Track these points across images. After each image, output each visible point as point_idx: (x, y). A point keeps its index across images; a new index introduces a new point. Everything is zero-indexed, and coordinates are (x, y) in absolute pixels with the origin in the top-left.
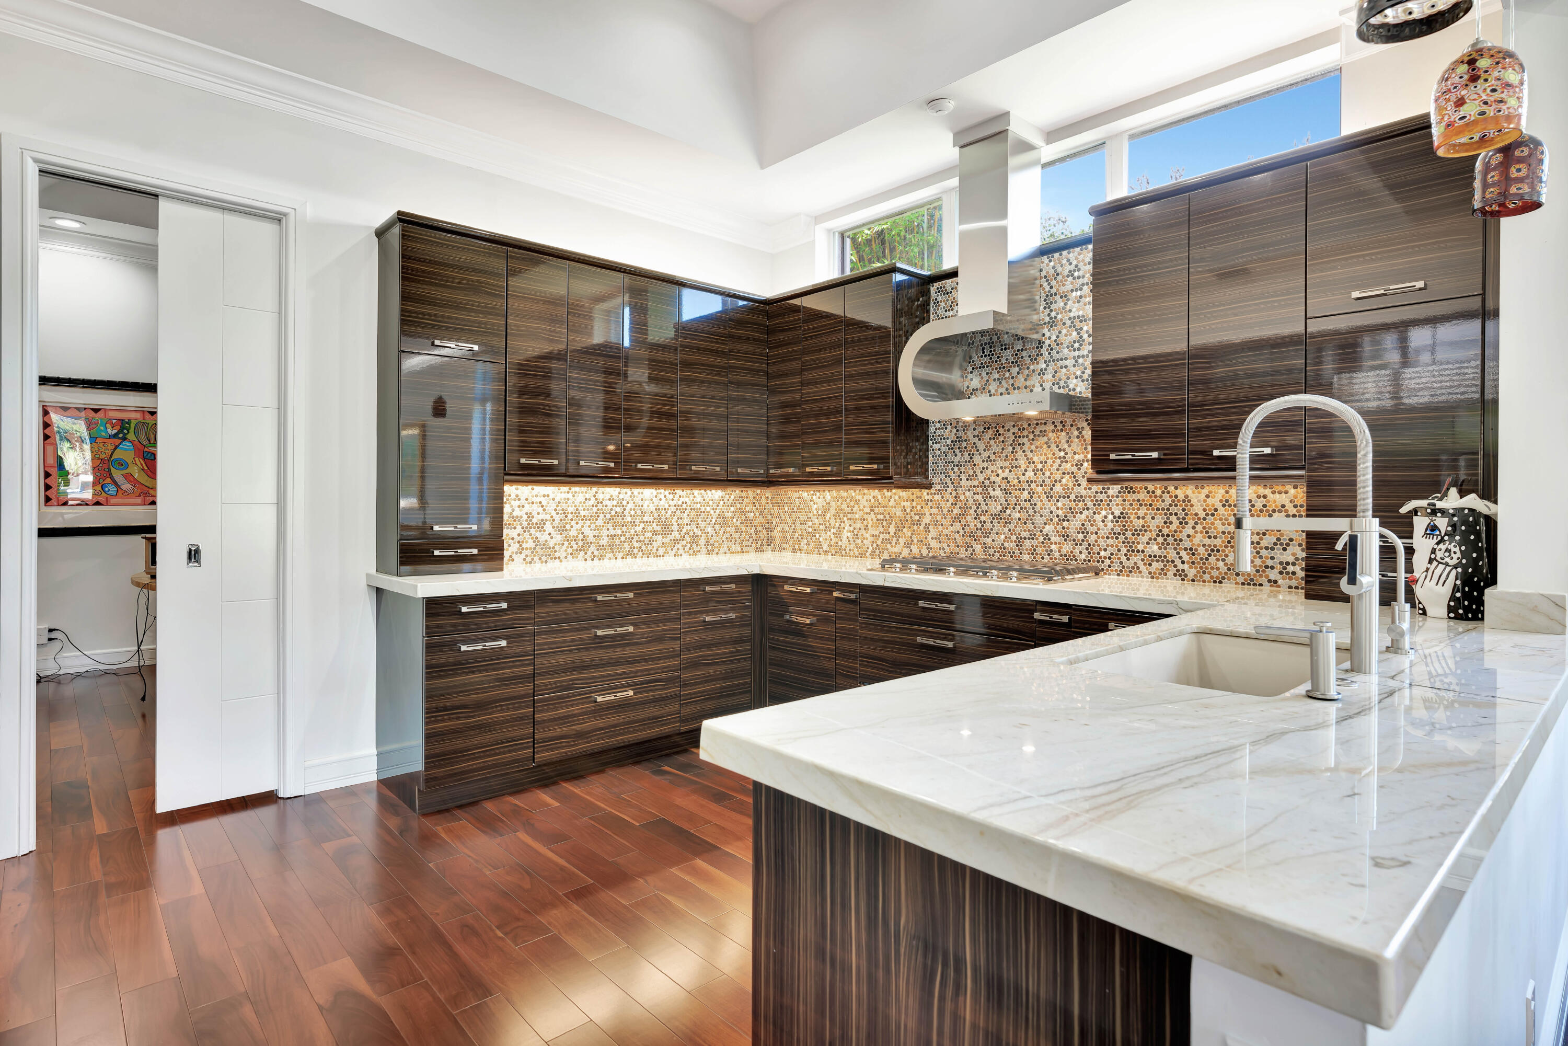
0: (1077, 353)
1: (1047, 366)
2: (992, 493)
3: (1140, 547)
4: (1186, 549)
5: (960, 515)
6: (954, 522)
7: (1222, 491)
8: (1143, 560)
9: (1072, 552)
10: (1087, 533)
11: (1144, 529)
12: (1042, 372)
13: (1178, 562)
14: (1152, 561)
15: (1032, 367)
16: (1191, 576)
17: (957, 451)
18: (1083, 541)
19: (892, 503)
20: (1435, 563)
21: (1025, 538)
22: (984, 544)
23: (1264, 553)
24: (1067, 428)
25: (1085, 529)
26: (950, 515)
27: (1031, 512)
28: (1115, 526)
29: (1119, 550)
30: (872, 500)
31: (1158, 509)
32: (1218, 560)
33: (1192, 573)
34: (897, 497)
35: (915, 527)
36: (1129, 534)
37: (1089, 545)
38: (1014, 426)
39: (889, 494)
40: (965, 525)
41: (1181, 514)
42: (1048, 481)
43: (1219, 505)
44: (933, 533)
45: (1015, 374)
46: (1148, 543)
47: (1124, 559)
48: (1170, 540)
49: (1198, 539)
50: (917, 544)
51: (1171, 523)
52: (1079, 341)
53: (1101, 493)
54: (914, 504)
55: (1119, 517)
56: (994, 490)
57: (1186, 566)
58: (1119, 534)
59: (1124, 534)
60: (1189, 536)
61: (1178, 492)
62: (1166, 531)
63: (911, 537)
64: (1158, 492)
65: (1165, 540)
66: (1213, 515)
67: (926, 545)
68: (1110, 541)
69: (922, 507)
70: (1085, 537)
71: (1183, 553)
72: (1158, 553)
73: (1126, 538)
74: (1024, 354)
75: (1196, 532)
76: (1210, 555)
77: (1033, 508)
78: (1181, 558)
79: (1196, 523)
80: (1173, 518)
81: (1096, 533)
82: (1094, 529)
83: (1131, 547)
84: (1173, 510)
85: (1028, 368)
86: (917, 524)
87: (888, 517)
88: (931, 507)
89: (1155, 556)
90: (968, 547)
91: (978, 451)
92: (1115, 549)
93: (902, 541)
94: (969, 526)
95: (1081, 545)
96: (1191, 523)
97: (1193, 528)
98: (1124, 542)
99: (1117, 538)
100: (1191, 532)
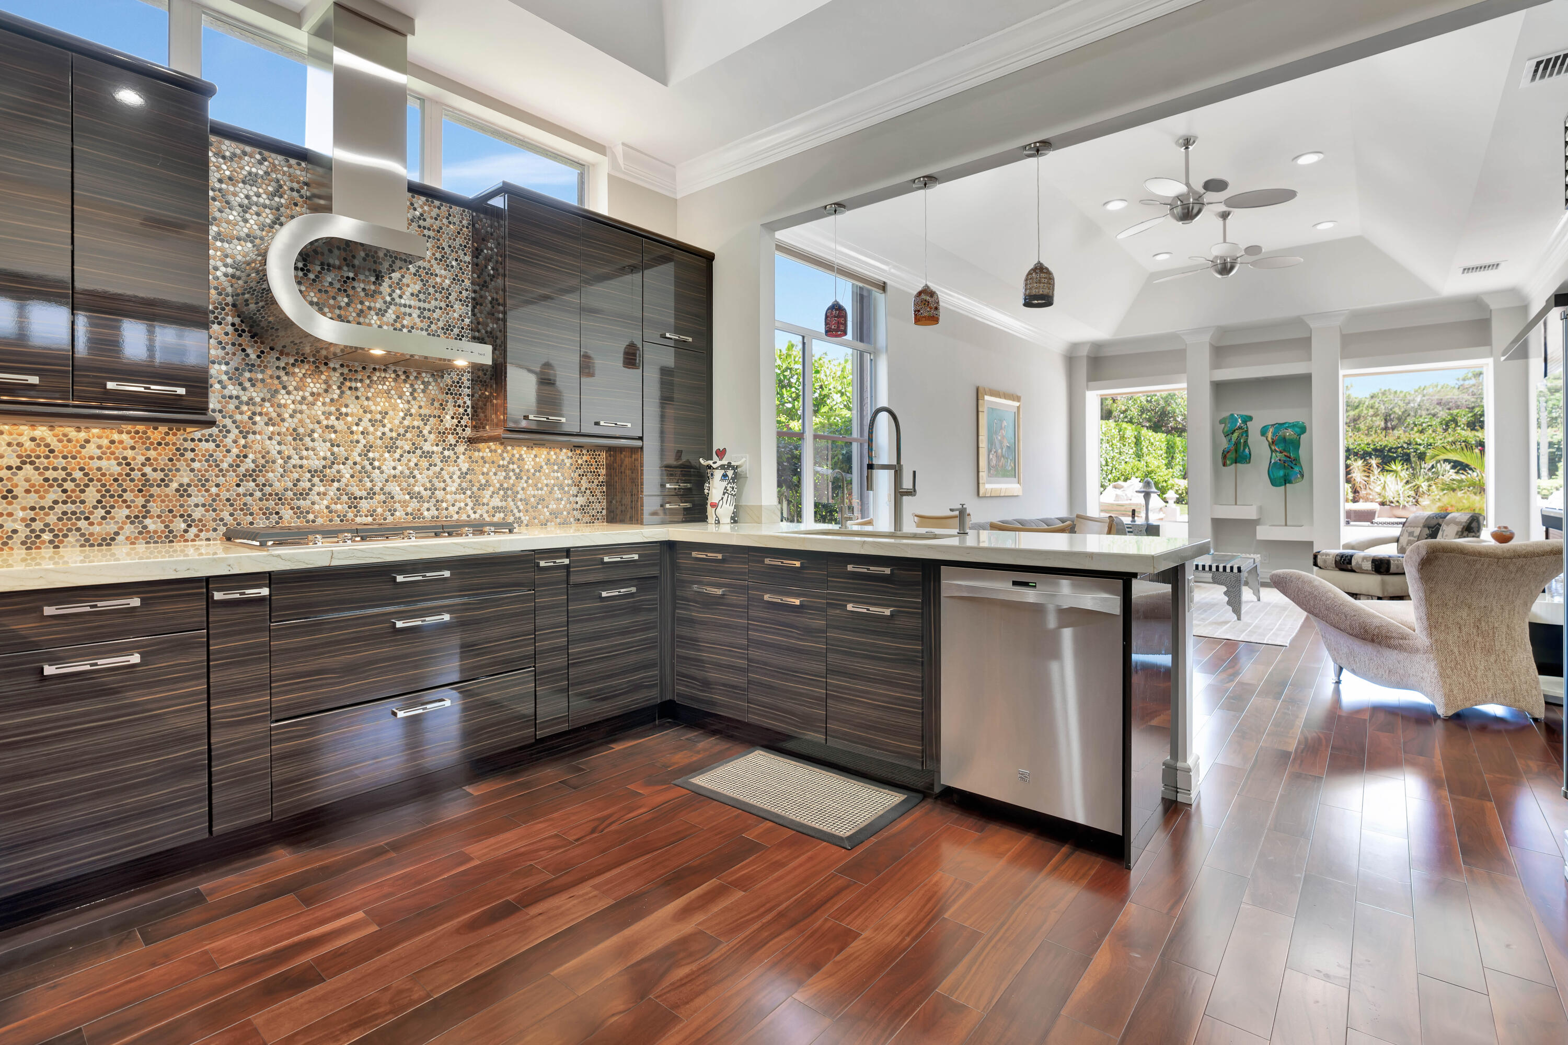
0: (422, 305)
1: (388, 307)
2: (311, 444)
3: (485, 501)
4: (521, 500)
5: (254, 471)
6: (241, 480)
7: (545, 453)
8: (487, 512)
9: (419, 510)
10: (435, 489)
11: (488, 484)
12: (381, 313)
13: (516, 511)
14: (496, 512)
15: (367, 304)
16: (525, 522)
17: (247, 384)
18: (430, 497)
19: (92, 449)
20: (726, 495)
21: (361, 498)
22: (299, 508)
23: (572, 499)
24: (412, 378)
25: (433, 485)
26: (234, 471)
27: (369, 468)
28: (462, 482)
29: (466, 505)
30: (29, 445)
31: (499, 466)
32: (543, 508)
33: (525, 519)
34: (105, 442)
35: (155, 490)
36: (475, 489)
37: (437, 501)
38: (342, 366)
39: (83, 435)
40: (264, 485)
41: (517, 471)
42: (389, 434)
43: (543, 464)
44: (198, 497)
45: (343, 304)
46: (491, 497)
47: (471, 512)
48: (509, 492)
49: (531, 491)
50: (159, 517)
51: (510, 478)
52: (424, 293)
53: (449, 450)
54: (152, 454)
55: (466, 474)
56: (313, 440)
57: (521, 514)
58: (466, 489)
59: (471, 489)
60: (523, 489)
61: (515, 452)
62: (505, 485)
63: (144, 506)
64: (499, 451)
65: (505, 493)
66: (539, 471)
67: (182, 516)
68: (458, 496)
69: (171, 460)
70: (433, 493)
71: (519, 503)
72: (500, 504)
73: (473, 493)
74: (356, 284)
75: (528, 486)
76: (538, 504)
77: (371, 464)
78: (517, 507)
79: (528, 478)
80: (511, 474)
81: (444, 489)
82: (442, 485)
83: (477, 501)
84: (511, 466)
85: (362, 303)
86: (159, 486)
87: (78, 475)
88: (193, 460)
89: (498, 507)
90: (271, 514)
91: (284, 388)
92: (462, 505)
93: (121, 513)
94: (271, 485)
95: (428, 502)
96: (525, 478)
97: (526, 482)
98: (470, 497)
99: (464, 493)
100: (525, 485)
